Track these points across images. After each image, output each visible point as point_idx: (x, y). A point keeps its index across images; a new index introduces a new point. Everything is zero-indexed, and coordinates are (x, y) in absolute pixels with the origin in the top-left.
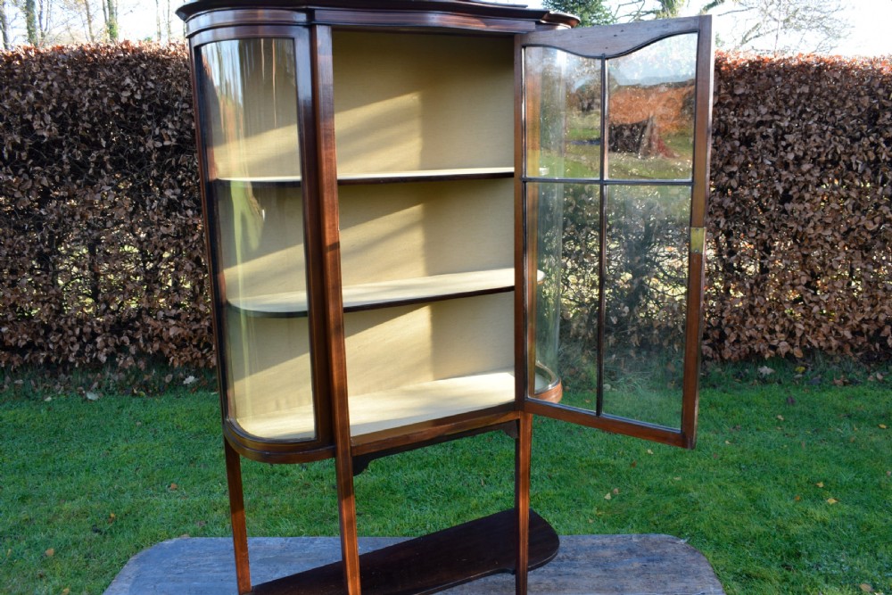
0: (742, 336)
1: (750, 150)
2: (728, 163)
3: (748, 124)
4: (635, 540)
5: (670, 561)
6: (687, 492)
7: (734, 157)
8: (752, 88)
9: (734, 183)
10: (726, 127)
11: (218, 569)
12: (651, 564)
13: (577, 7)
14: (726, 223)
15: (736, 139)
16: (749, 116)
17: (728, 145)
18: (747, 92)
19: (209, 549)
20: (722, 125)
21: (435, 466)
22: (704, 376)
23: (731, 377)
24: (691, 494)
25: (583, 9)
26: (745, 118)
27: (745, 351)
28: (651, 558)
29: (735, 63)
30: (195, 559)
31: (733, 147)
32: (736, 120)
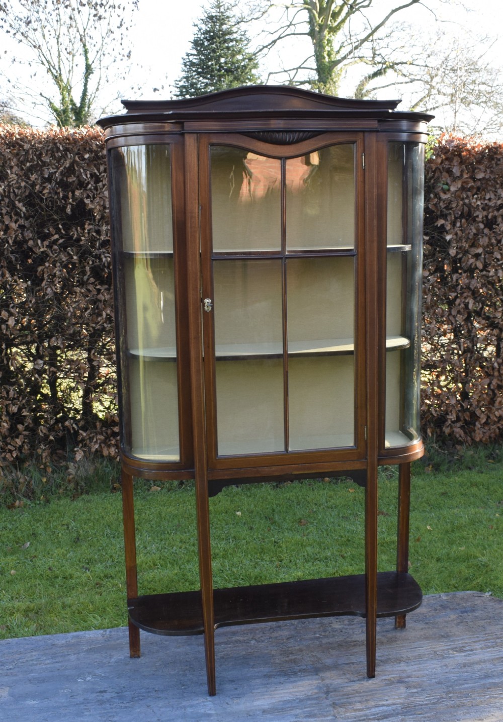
0: (492, 417)
1: (494, 232)
2: (473, 245)
3: (490, 207)
4: (444, 598)
5: (482, 610)
6: (476, 557)
7: (479, 239)
8: (492, 172)
9: (480, 266)
10: (470, 210)
11: (48, 661)
12: (465, 614)
13: (223, 76)
14: (474, 303)
15: (480, 222)
16: (490, 199)
17: (472, 227)
18: (487, 177)
19: (26, 647)
20: (466, 209)
21: (224, 557)
22: (458, 460)
23: (484, 458)
24: (480, 559)
25: (231, 78)
26: (486, 202)
27: (494, 432)
28: (463, 610)
29: (473, 148)
30: (17, 657)
31: (478, 229)
32: (479, 203)
